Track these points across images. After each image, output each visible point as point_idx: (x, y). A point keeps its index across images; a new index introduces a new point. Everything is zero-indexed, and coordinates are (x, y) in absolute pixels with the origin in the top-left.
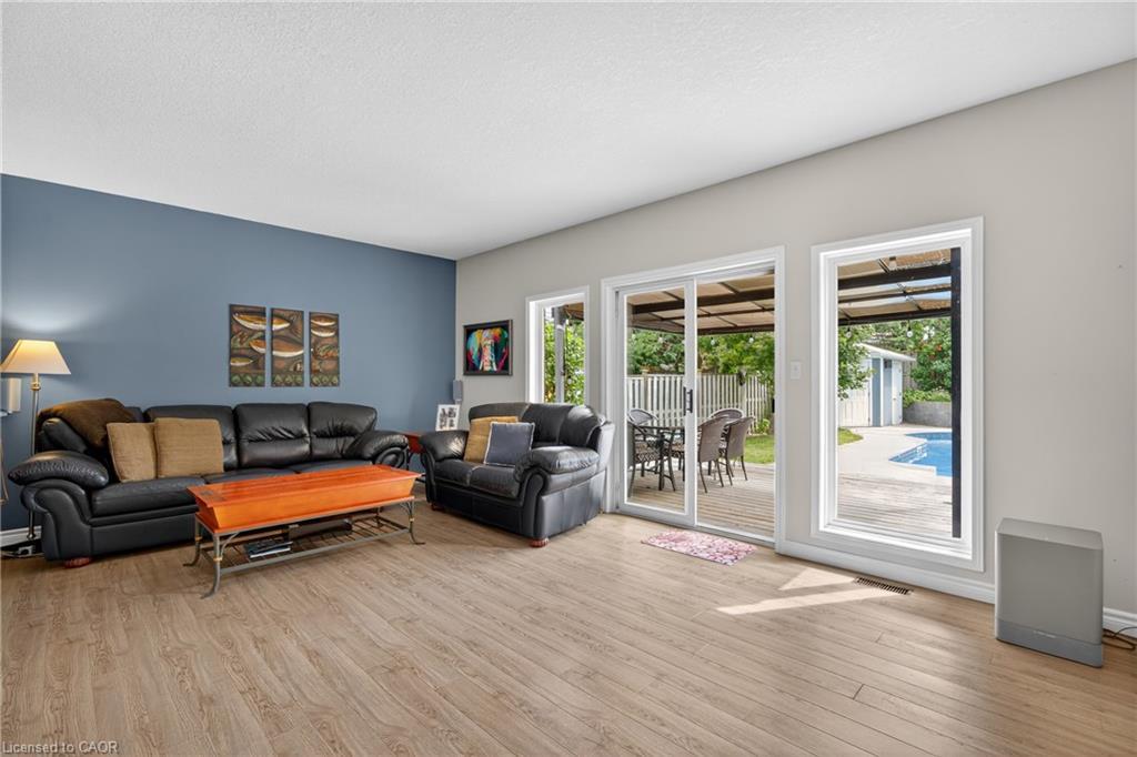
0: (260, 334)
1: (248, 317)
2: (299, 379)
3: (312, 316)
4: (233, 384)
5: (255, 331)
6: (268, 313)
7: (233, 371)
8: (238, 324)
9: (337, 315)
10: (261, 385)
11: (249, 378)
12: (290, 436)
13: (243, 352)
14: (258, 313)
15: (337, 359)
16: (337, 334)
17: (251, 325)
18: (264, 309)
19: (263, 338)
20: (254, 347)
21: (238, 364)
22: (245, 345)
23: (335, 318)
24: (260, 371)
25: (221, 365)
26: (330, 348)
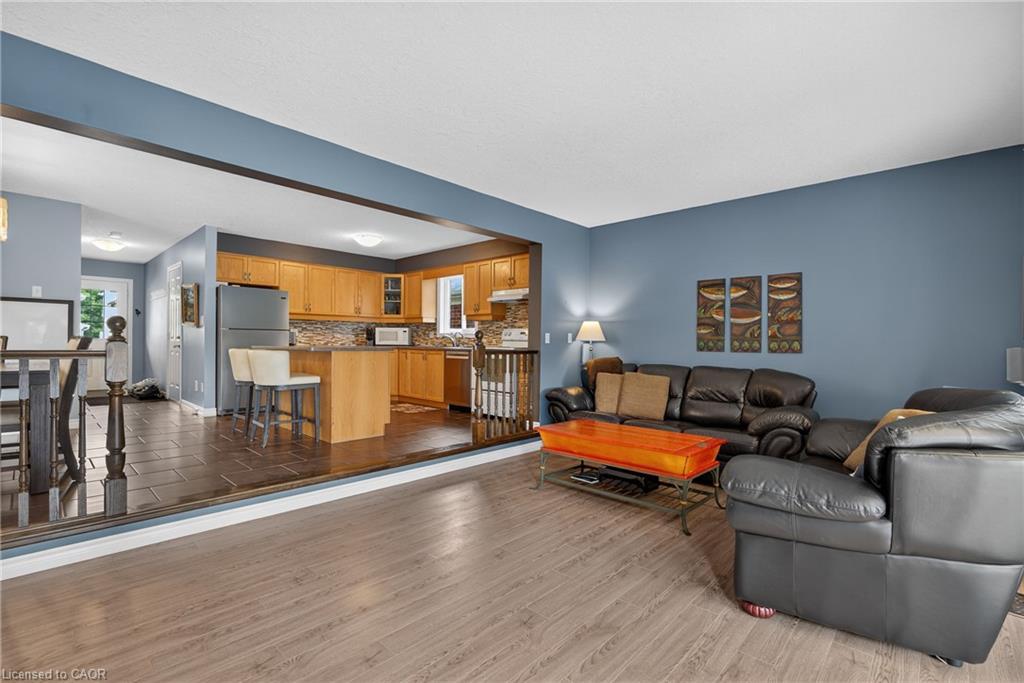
0: (720, 303)
1: (709, 290)
2: (756, 344)
3: (772, 279)
4: (700, 349)
5: (716, 301)
6: (728, 283)
7: (700, 338)
8: (703, 296)
9: (801, 274)
10: (722, 349)
11: (711, 344)
12: (724, 399)
13: (707, 321)
14: (719, 285)
15: (800, 323)
16: (800, 293)
17: (713, 297)
18: (724, 280)
19: (722, 307)
20: (715, 316)
21: (702, 331)
22: (708, 315)
23: (798, 278)
24: (720, 337)
25: (690, 332)
26: (792, 310)
